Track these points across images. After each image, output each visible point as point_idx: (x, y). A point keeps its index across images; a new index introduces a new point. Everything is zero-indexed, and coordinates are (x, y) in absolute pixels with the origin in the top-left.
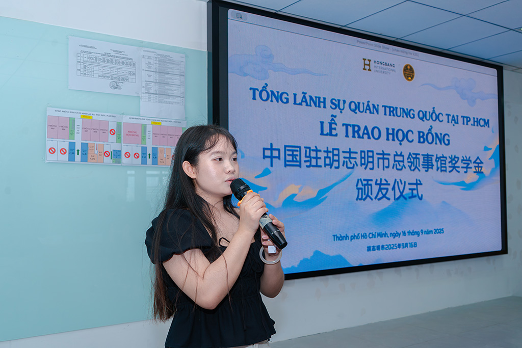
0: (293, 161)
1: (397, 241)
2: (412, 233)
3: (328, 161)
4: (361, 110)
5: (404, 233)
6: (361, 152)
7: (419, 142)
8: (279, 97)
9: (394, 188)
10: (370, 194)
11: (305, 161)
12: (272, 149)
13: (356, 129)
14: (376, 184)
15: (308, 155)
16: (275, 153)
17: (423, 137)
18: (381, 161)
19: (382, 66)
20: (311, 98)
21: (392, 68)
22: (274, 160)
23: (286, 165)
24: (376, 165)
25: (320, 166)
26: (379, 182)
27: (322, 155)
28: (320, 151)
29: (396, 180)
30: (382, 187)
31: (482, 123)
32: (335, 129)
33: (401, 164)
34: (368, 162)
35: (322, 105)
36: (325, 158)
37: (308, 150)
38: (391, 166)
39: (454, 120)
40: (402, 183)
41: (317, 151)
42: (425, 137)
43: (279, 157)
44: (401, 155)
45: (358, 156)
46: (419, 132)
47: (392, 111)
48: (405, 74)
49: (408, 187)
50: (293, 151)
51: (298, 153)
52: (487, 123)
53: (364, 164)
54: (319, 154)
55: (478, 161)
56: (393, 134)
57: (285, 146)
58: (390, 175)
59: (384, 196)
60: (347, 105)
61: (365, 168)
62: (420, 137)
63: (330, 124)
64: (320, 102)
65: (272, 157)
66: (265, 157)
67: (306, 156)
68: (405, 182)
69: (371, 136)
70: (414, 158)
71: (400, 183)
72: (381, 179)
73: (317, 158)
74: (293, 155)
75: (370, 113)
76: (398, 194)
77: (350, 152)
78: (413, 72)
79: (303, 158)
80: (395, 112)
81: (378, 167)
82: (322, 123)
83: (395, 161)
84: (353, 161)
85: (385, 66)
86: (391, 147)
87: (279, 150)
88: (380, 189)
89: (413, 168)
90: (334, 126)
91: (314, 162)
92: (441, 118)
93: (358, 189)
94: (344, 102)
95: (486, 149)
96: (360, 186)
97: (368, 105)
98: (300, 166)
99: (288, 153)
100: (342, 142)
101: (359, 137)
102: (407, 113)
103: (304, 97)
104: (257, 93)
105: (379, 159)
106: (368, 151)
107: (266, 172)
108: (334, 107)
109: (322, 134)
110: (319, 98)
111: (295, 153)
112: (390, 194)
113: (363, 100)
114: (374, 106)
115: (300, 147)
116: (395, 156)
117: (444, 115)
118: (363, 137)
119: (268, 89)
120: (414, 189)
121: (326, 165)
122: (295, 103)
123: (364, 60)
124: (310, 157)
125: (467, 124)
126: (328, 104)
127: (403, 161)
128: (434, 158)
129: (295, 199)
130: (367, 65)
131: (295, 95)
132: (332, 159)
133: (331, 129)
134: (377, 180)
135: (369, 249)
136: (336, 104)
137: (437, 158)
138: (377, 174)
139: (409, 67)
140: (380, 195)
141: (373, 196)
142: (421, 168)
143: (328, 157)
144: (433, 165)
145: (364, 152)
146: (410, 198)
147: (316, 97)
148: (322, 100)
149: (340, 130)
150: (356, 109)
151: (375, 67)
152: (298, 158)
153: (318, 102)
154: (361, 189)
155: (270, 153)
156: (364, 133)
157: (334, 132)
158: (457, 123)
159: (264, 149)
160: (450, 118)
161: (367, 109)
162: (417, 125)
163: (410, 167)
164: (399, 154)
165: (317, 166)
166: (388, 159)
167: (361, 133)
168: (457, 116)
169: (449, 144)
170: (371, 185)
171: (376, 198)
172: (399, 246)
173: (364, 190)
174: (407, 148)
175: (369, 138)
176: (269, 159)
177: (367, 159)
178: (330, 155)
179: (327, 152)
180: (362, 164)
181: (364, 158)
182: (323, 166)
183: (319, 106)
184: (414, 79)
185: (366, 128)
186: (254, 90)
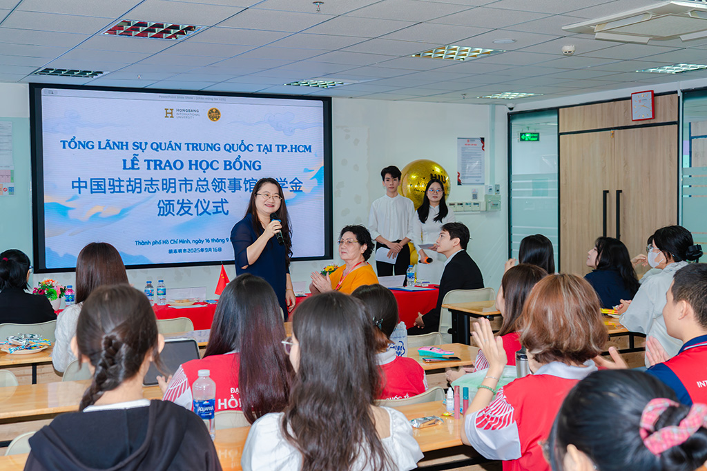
0: (98, 189)
1: (200, 246)
2: (218, 241)
3: (130, 188)
4: (163, 148)
5: (208, 241)
6: (163, 180)
7: (225, 169)
8: (85, 145)
9: (196, 206)
10: (171, 211)
11: (109, 189)
12: (79, 182)
13: (158, 163)
14: (178, 203)
15: (112, 184)
16: (83, 184)
17: (229, 165)
18: (183, 186)
19: (185, 112)
20: (114, 143)
21: (196, 113)
22: (81, 189)
23: (92, 192)
24: (178, 189)
25: (123, 192)
26: (181, 202)
27: (125, 184)
28: (123, 181)
29: (199, 200)
30: (184, 205)
31: (302, 149)
32: (137, 164)
33: (205, 187)
34: (170, 187)
35: (124, 147)
36: (128, 186)
37: (112, 181)
38: (194, 189)
39: (267, 149)
40: (205, 202)
41: (120, 181)
42: (232, 165)
43: (86, 187)
44: (205, 180)
45: (160, 184)
46: (225, 162)
47: (196, 147)
48: (210, 116)
49: (211, 205)
50: (98, 182)
51: (103, 184)
52: (308, 149)
53: (166, 189)
54: (122, 183)
55: (296, 181)
56: (197, 165)
57: (91, 179)
58: (194, 196)
59: (186, 212)
60: (149, 146)
61: (167, 192)
62: (226, 165)
63: (133, 161)
64: (122, 145)
65: (79, 187)
66: (73, 187)
67: (110, 185)
68: (209, 201)
69: (173, 167)
70: (219, 182)
71: (203, 202)
72: (183, 200)
73: (120, 186)
74: (98, 185)
75: (173, 149)
76: (201, 210)
77: (152, 180)
78: (219, 114)
79: (107, 187)
80: (198, 147)
81: (180, 190)
82: (125, 161)
83: (198, 185)
84: (155, 187)
85: (188, 113)
86: (194, 175)
87: (86, 182)
88: (182, 207)
89: (217, 190)
90: (136, 162)
91: (117, 189)
92: (250, 148)
93: (160, 208)
94: (146, 143)
95: (307, 171)
96: (162, 205)
97: (170, 144)
98: (104, 192)
99: (93, 183)
100: (143, 173)
101: (161, 168)
102: (212, 147)
103: (108, 143)
104: (67, 144)
105: (181, 184)
106: (170, 179)
107: (74, 198)
108: (136, 148)
109: (125, 168)
110: (122, 143)
111: (100, 183)
112: (193, 210)
113: (165, 140)
114: (176, 144)
115: (104, 179)
116: (198, 181)
117: (255, 145)
118: (164, 169)
119: (76, 140)
120: (220, 207)
121: (128, 191)
122: (100, 148)
123: (166, 109)
124: (113, 185)
125: (283, 151)
126: (130, 146)
127: (207, 185)
128: (242, 182)
129: (101, 216)
130: (169, 113)
131: (100, 142)
132: (134, 186)
133: (133, 164)
134: (179, 201)
135: (170, 251)
136: (138, 146)
137: (245, 180)
138: (180, 195)
139: (214, 111)
140: (182, 212)
141: (175, 213)
142: (227, 189)
143: (130, 185)
144: (240, 187)
145: (166, 180)
146: (214, 213)
147: (119, 142)
148: (124, 144)
149: (142, 165)
150: (157, 148)
151: (178, 114)
152: (103, 187)
153: (121, 146)
154: (163, 207)
155: (78, 185)
156: (165, 166)
157: (136, 167)
158: (271, 151)
159: (73, 182)
160: (262, 148)
161: (168, 147)
162: (223, 156)
163: (215, 190)
164: (202, 179)
165: (120, 192)
166: (191, 184)
167: (163, 166)
168: (271, 146)
169: (260, 168)
170: (173, 204)
171: (177, 214)
172: (202, 250)
173: (165, 208)
174: (210, 175)
175: (171, 169)
176: (78, 189)
177: (168, 185)
178: (133, 183)
179: (130, 181)
180: (163, 189)
181: (166, 184)
182: (126, 191)
183: (122, 149)
184: (220, 119)
185: (168, 161)
186: (64, 142)
